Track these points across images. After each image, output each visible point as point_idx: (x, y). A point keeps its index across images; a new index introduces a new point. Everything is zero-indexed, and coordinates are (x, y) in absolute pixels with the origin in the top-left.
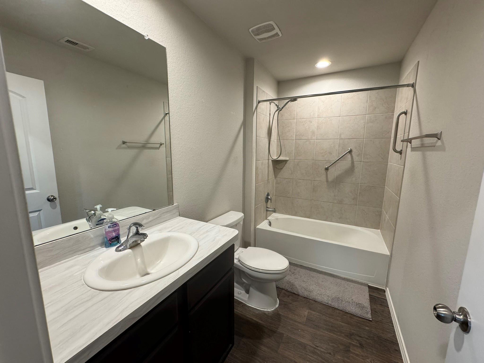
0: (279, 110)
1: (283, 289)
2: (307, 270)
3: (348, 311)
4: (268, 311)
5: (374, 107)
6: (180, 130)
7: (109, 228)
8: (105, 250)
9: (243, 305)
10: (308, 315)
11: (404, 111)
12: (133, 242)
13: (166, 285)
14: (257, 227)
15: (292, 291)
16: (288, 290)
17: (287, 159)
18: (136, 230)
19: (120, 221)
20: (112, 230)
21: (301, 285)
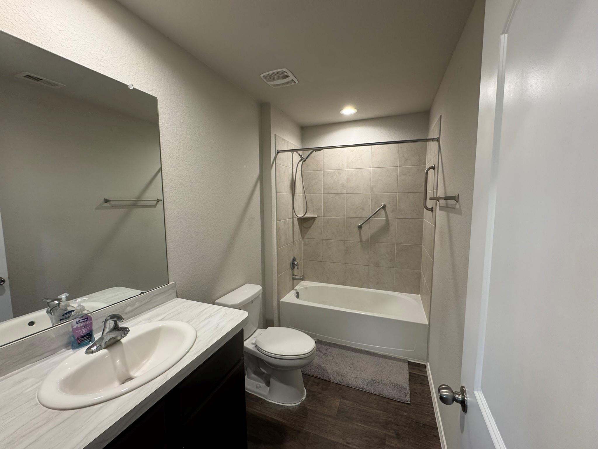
0: (302, 161)
1: (311, 376)
2: (341, 348)
3: (385, 395)
4: (293, 406)
5: (406, 158)
6: (176, 192)
7: (77, 323)
8: (72, 352)
9: (262, 402)
10: (339, 405)
11: (432, 166)
12: (110, 340)
13: (148, 394)
14: (282, 300)
15: (322, 377)
16: (317, 376)
17: (316, 216)
18: (113, 324)
19: (93, 313)
20: (81, 325)
21: (333, 368)
